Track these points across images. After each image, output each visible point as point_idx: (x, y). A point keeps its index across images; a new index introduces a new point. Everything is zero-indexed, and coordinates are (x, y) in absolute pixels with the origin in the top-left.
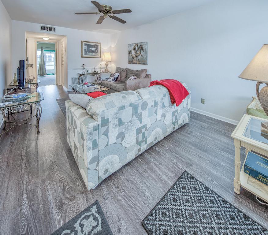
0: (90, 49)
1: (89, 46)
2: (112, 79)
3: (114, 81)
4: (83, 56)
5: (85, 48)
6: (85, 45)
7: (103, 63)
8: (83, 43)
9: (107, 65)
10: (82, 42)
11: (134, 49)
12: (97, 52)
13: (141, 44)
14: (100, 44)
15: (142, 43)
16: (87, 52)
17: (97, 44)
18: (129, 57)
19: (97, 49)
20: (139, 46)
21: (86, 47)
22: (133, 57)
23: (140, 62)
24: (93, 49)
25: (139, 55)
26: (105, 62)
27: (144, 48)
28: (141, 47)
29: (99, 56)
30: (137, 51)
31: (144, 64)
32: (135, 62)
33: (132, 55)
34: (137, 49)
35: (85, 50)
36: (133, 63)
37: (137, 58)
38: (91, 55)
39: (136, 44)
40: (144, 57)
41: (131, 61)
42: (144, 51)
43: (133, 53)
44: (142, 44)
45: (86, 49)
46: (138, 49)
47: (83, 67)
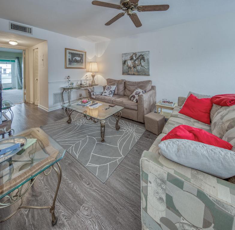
0: (75, 58)
1: (73, 55)
2: (108, 93)
3: (112, 95)
4: (67, 66)
5: (69, 56)
6: (69, 53)
7: (89, 74)
8: (68, 51)
9: (93, 76)
10: (66, 49)
11: (132, 59)
12: (82, 63)
13: (141, 54)
14: (85, 53)
15: (142, 52)
16: (71, 62)
17: (82, 53)
18: (123, 68)
19: (82, 59)
20: (137, 56)
21: (71, 56)
22: (130, 68)
23: (140, 73)
24: (78, 58)
25: (138, 66)
26: (91, 73)
27: (146, 58)
28: (141, 57)
29: (84, 67)
30: (135, 61)
31: (145, 75)
32: (133, 73)
33: (127, 66)
34: (135, 58)
35: (69, 59)
36: (128, 74)
37: (135, 69)
38: (75, 65)
39: (134, 54)
40: (146, 67)
41: (127, 72)
42: (146, 61)
43: (130, 63)
44: (143, 54)
45: (71, 58)
46: (137, 59)
47: (68, 80)
